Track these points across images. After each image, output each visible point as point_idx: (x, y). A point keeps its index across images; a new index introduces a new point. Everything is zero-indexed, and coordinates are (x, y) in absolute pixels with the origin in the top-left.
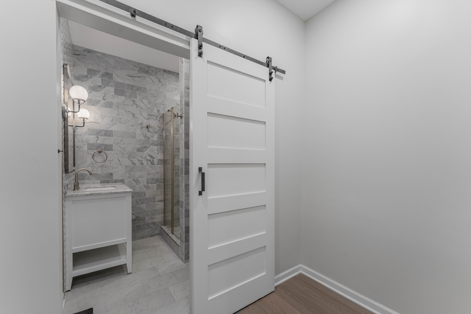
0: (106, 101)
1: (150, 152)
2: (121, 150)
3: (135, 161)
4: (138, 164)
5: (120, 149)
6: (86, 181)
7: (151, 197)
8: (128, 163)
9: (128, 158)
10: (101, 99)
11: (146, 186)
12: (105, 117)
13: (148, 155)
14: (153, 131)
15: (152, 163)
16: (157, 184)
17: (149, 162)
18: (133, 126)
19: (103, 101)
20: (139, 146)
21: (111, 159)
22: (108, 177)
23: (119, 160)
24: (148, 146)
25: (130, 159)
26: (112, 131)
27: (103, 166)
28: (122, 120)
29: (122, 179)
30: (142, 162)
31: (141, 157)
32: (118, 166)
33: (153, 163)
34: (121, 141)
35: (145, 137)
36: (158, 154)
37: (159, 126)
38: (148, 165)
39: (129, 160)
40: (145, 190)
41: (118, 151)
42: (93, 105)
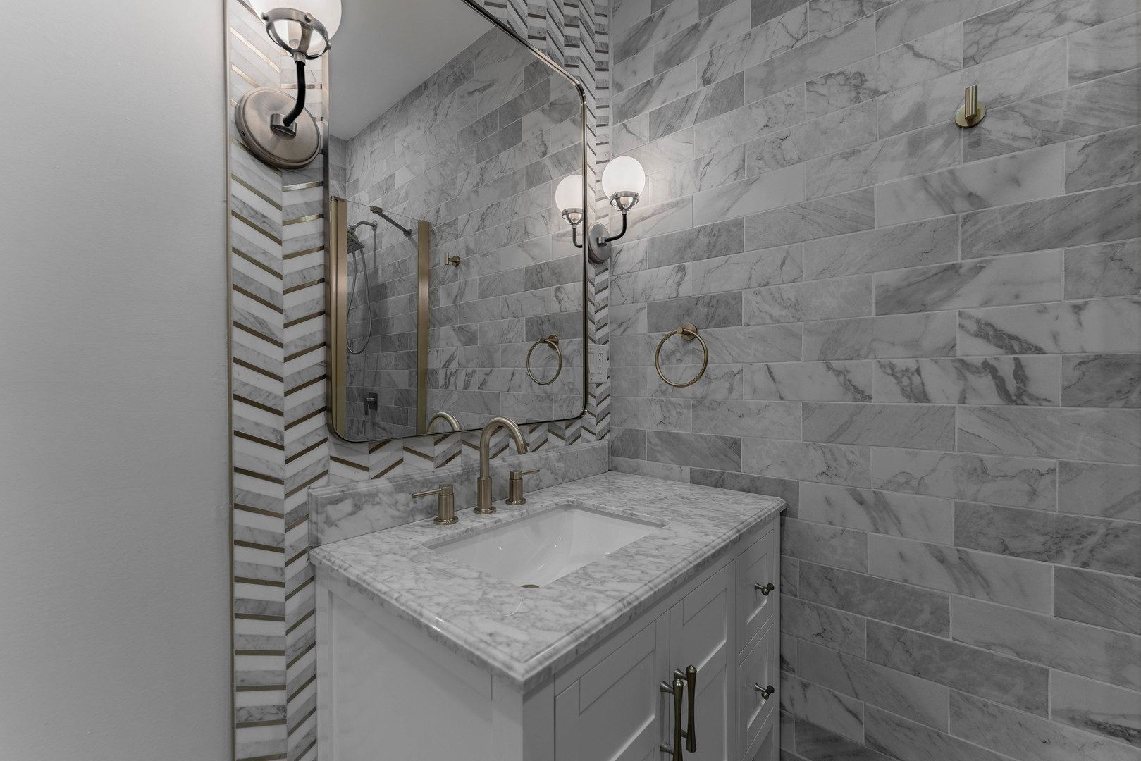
0: (717, 81)
1: (985, 303)
2: (784, 312)
3: (866, 373)
4: (885, 392)
5: (776, 312)
6: (644, 463)
7: (1001, 654)
8: (822, 388)
9: (824, 357)
10: (695, 86)
11: (953, 558)
12: (709, 163)
13: (972, 327)
14: (1024, 131)
15: (1011, 385)
16: (1067, 564)
17: (985, 383)
18: (854, 153)
19: (706, 91)
20: (892, 277)
21: (735, 367)
22: (722, 456)
23: (771, 373)
24: (969, 262)
25: (835, 364)
26: (738, 224)
27: (700, 403)
28: (787, 145)
29: (787, 478)
30: (916, 379)
31: (913, 345)
32: (766, 402)
33: (1021, 393)
34: (783, 263)
35: (943, 200)
36: (1077, 309)
37: (1090, 65)
38: (973, 401)
39: (829, 367)
40: (938, 581)
41: (769, 321)
42: (670, 129)
